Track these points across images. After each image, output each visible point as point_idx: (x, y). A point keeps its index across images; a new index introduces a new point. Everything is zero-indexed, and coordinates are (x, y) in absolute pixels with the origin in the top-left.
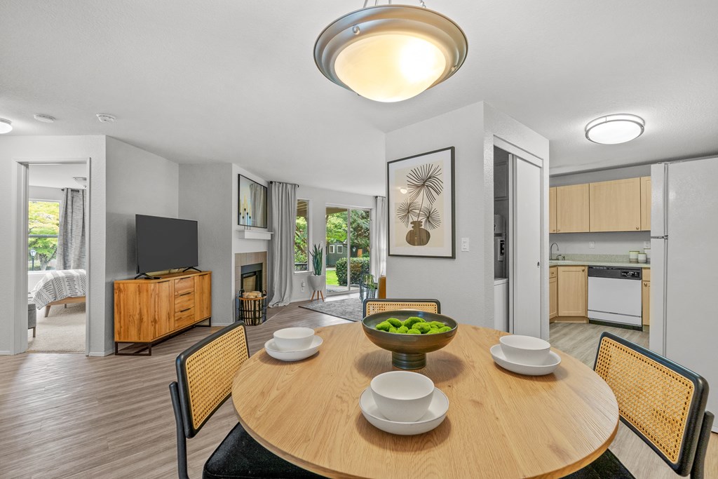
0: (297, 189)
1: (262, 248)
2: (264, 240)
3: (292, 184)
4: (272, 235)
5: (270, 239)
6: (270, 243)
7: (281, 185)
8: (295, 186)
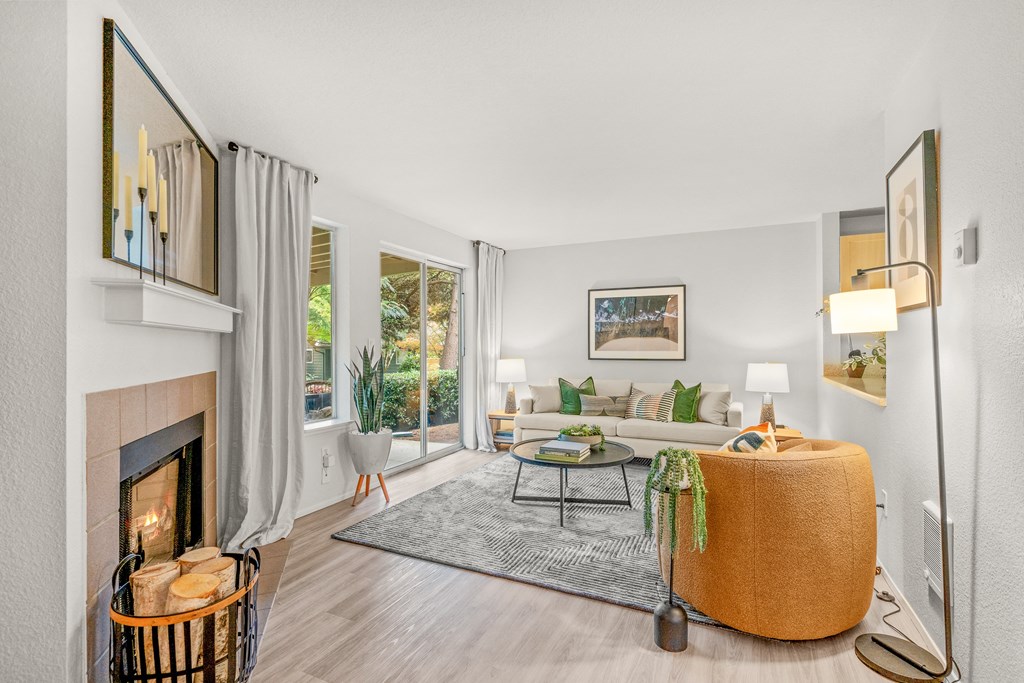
0: (314, 188)
1: (201, 360)
2: (208, 333)
3: (299, 169)
4: (235, 315)
5: (229, 329)
6: (229, 343)
7: (267, 162)
8: (308, 176)
